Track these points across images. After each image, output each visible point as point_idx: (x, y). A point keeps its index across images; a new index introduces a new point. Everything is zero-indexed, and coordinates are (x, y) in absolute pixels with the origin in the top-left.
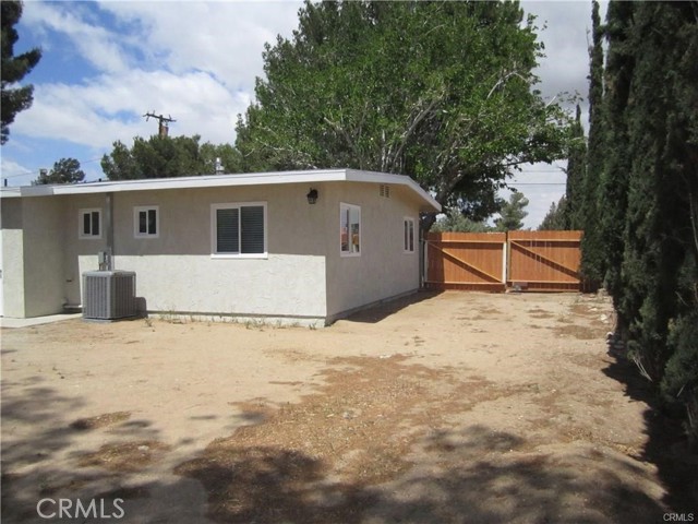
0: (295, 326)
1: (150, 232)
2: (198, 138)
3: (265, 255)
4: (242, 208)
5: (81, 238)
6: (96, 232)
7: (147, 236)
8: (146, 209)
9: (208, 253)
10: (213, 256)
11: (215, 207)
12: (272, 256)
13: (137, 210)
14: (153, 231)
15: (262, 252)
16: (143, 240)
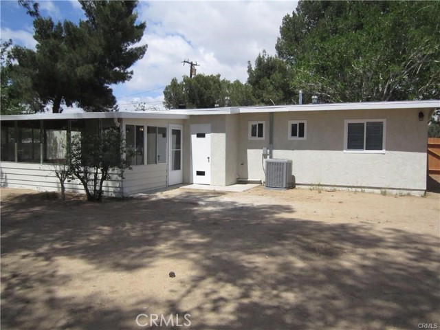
0: (409, 195)
1: (300, 136)
2: (219, 76)
3: (383, 151)
4: (367, 123)
5: (249, 139)
6: (261, 135)
7: (297, 138)
8: (297, 122)
9: (341, 149)
10: (345, 151)
11: (347, 122)
12: (388, 152)
13: (290, 123)
14: (302, 135)
15: (381, 149)
16: (293, 141)
